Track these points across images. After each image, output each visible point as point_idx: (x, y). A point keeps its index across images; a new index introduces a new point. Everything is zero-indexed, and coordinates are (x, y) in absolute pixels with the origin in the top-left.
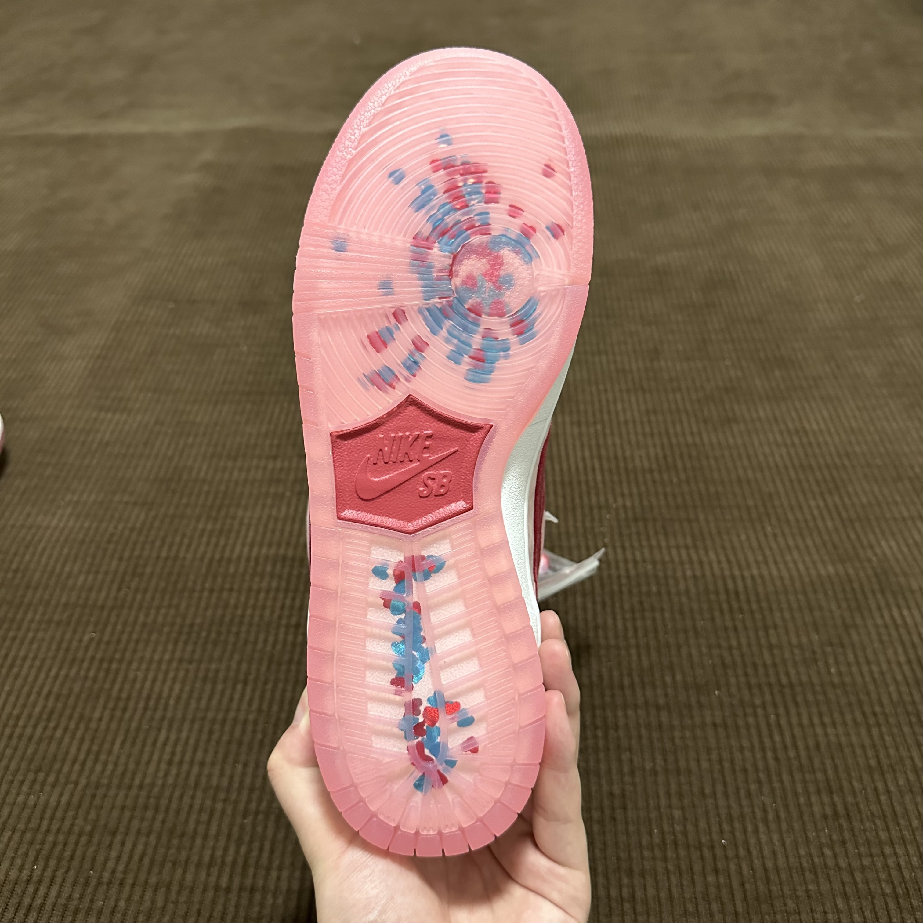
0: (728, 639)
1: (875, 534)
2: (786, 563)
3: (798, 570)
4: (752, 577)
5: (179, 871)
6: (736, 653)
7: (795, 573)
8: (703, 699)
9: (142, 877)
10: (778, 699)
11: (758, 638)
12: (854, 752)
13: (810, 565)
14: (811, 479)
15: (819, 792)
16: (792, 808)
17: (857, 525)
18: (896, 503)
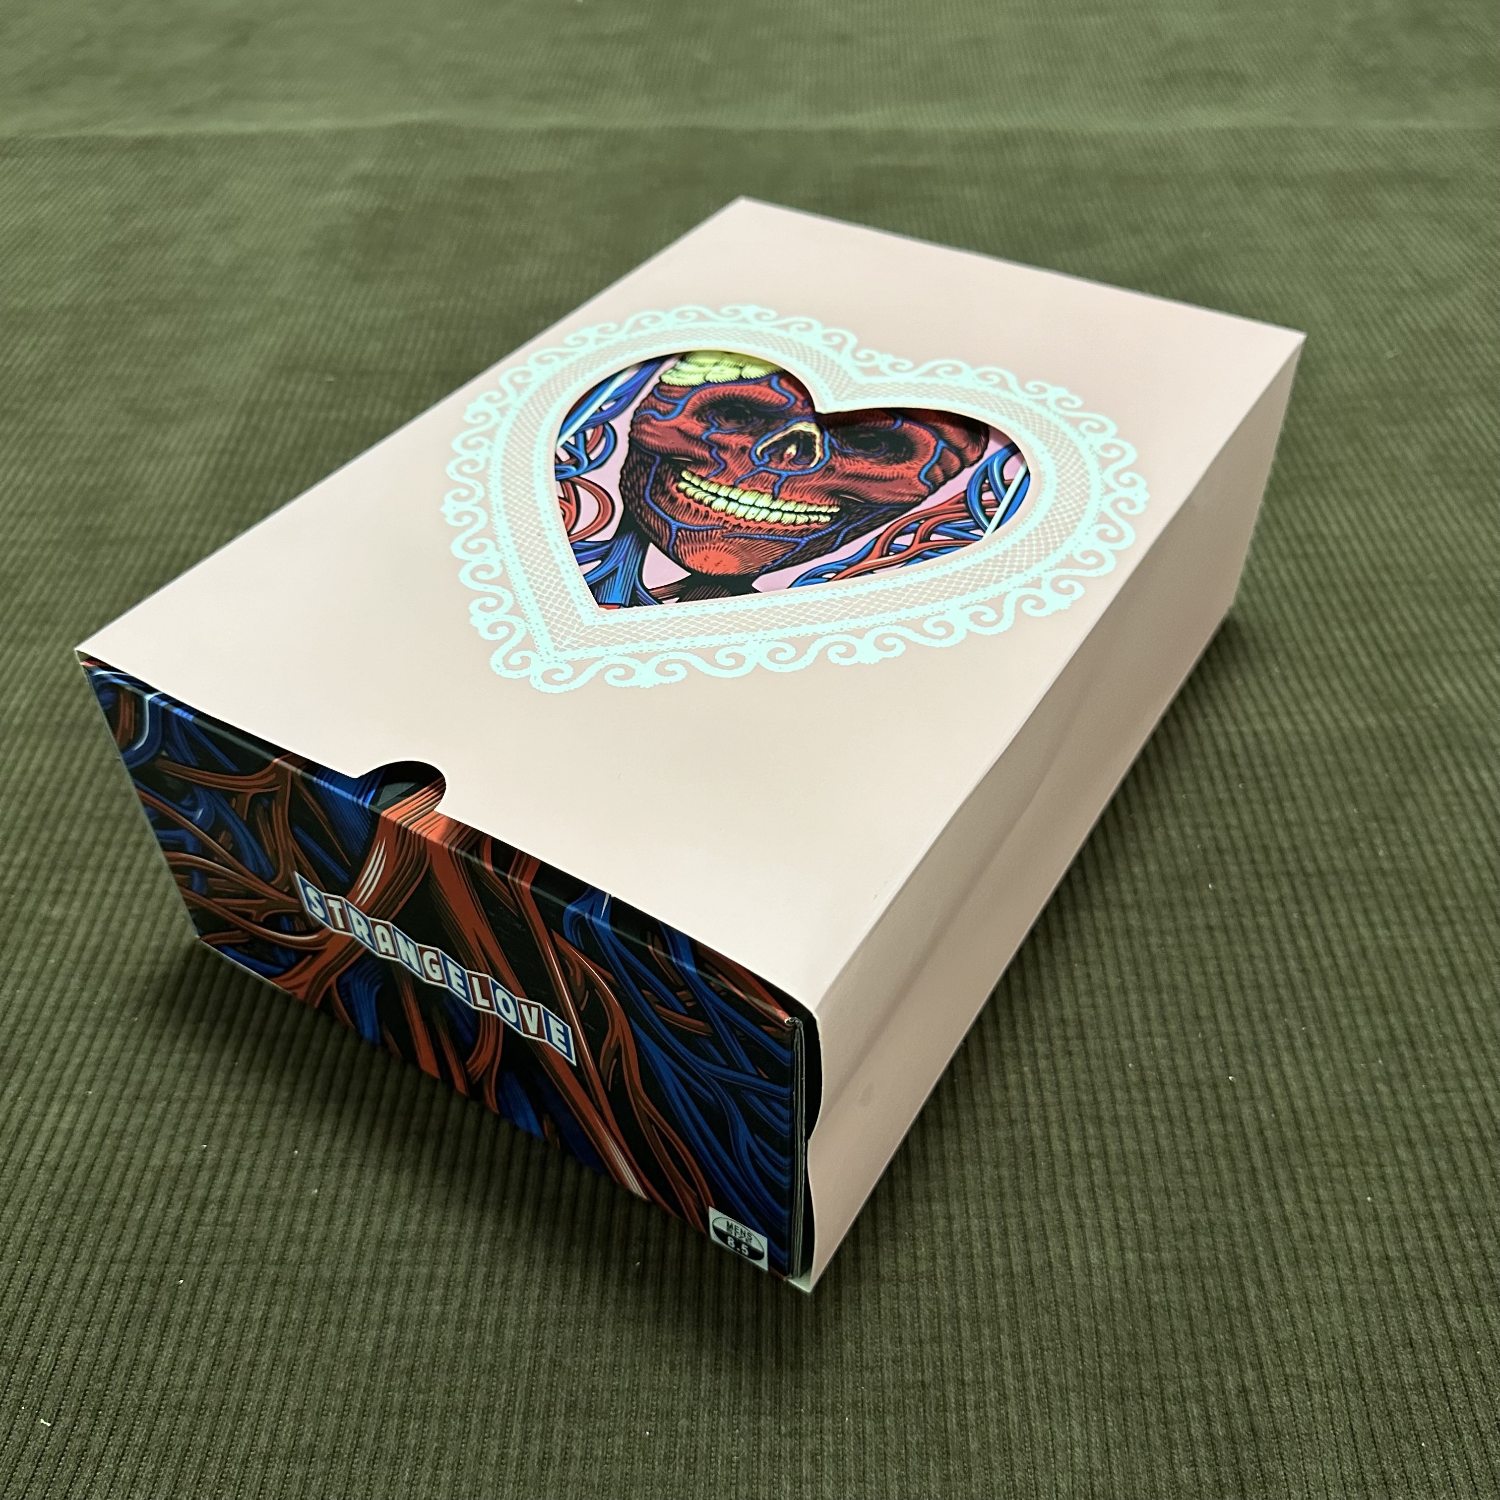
0: (1223, 816)
1: (1433, 674)
2: (1303, 714)
3: (1323, 723)
4: (1255, 734)
6: (1236, 833)
7: (1318, 728)
8: (1190, 894)
10: (1302, 892)
11: (1268, 812)
12: (1416, 959)
13: (1340, 715)
14: (1335, 601)
15: (1368, 1011)
16: (1330, 1031)
17: (1407, 663)
18: (1463, 632)
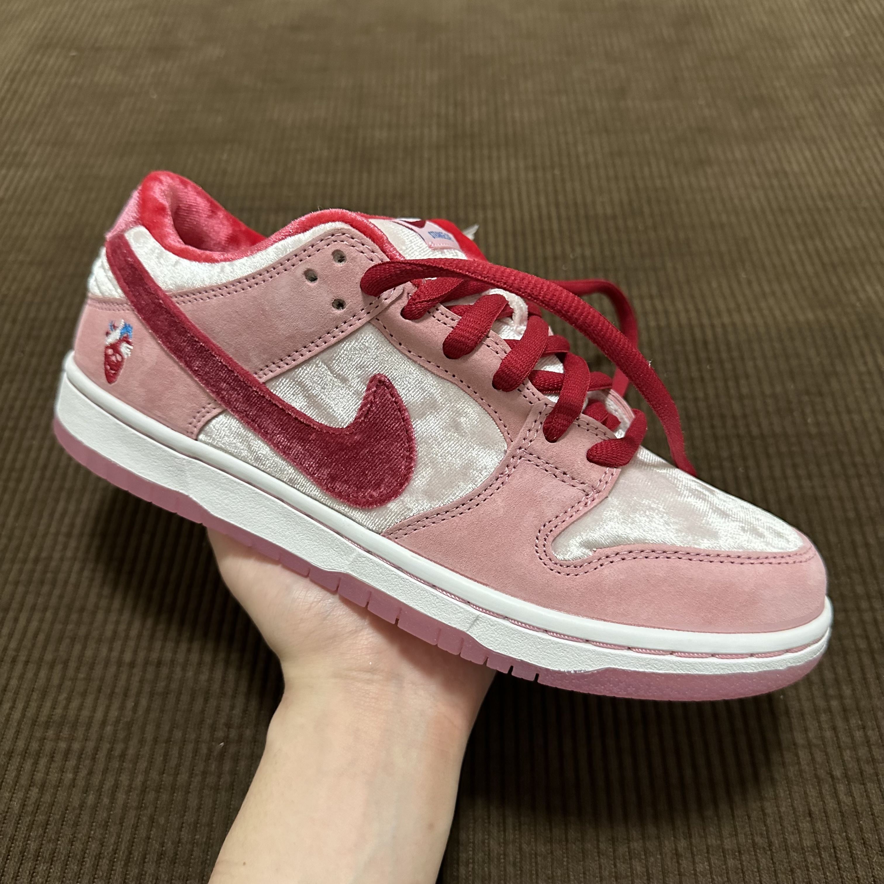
5: (78, 647)
9: (36, 654)
